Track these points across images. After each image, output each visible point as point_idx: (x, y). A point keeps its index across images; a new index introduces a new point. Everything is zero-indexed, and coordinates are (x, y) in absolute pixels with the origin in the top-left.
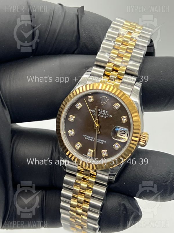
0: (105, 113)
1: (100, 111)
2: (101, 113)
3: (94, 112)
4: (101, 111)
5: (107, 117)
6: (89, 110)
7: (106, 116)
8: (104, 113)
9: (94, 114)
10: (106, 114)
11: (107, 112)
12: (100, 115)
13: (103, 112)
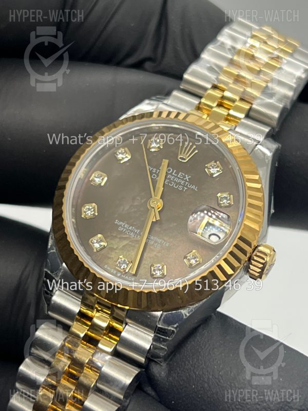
0: (183, 179)
1: (171, 174)
2: (173, 177)
3: (155, 173)
4: (173, 174)
5: (186, 188)
6: (148, 167)
7: (184, 186)
8: (179, 178)
9: (154, 176)
10: (183, 182)
11: (187, 178)
12: (169, 183)
13: (177, 177)
